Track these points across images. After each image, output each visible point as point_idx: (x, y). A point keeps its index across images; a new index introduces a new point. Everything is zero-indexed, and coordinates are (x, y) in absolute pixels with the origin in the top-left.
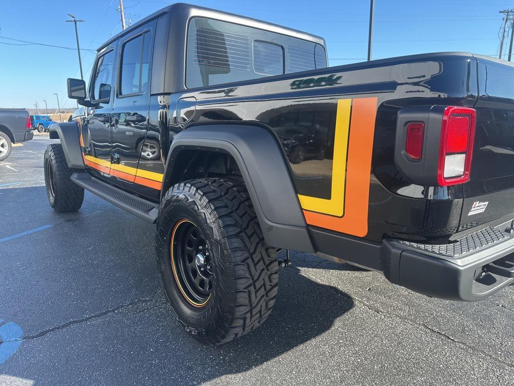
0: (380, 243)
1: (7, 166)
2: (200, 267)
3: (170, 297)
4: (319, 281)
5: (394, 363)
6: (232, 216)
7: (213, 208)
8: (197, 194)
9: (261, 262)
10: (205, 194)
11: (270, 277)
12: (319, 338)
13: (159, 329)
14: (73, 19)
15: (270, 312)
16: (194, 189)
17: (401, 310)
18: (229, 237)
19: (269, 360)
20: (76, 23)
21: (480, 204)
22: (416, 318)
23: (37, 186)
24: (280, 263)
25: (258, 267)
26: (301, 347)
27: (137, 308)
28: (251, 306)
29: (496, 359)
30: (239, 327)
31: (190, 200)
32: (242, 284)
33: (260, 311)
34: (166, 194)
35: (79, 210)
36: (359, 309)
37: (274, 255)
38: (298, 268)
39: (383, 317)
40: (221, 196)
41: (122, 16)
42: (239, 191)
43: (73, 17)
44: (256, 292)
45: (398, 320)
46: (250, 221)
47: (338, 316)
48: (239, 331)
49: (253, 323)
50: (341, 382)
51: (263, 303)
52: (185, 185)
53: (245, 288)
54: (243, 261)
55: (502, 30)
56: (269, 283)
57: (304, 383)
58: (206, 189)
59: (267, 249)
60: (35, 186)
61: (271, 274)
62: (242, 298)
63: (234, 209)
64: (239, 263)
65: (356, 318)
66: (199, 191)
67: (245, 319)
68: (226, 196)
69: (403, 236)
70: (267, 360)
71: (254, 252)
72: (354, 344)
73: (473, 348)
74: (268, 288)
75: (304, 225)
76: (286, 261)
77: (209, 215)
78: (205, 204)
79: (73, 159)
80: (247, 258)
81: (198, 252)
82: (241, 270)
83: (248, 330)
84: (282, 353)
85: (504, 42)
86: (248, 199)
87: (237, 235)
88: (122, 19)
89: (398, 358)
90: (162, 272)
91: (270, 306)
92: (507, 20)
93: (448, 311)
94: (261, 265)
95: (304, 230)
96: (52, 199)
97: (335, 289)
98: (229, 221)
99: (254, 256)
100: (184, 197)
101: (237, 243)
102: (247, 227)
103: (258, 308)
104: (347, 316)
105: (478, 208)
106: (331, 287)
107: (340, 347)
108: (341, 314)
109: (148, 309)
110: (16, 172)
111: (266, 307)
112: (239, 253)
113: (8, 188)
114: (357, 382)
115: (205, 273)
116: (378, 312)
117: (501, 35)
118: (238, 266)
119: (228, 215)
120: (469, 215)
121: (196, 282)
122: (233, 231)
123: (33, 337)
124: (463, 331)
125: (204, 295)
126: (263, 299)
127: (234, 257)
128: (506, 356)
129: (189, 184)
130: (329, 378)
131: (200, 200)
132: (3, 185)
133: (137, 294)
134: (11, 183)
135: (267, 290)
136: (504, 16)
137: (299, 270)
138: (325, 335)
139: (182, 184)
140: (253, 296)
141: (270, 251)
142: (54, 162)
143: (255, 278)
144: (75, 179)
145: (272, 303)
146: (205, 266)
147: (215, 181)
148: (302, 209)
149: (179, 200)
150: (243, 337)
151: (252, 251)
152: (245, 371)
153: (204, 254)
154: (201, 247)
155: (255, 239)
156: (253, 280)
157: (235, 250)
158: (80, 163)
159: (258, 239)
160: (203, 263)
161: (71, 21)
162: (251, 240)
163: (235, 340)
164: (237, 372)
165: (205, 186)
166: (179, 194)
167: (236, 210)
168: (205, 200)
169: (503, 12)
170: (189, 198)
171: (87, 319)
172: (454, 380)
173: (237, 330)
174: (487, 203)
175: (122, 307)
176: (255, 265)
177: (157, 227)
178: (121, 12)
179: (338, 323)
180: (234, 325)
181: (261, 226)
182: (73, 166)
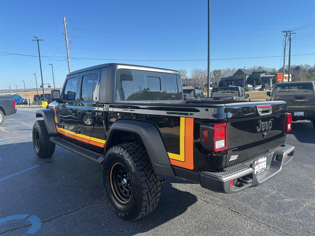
0: (198, 172)
1: (2, 130)
2: (124, 185)
3: (110, 200)
4: (181, 190)
5: (213, 225)
6: (140, 161)
7: (131, 158)
8: (124, 152)
9: (153, 181)
10: (128, 152)
11: (157, 188)
12: (180, 216)
13: (105, 215)
14: (37, 39)
15: (157, 204)
16: (122, 149)
17: (219, 202)
18: (139, 171)
19: (158, 226)
20: (38, 41)
21: (234, 156)
22: (225, 205)
23: (24, 142)
24: (161, 181)
25: (152, 183)
26: (172, 220)
27: (93, 206)
28: (149, 201)
29: (258, 221)
30: (143, 211)
31: (121, 154)
32: (145, 192)
33: (153, 203)
34: (108, 151)
35: (52, 156)
36: (199, 202)
37: (158, 178)
38: (171, 183)
39: (210, 205)
40: (135, 152)
41: (66, 37)
42: (142, 150)
43: (37, 38)
44: (151, 195)
45: (217, 206)
46: (147, 163)
47: (189, 206)
48: (144, 213)
49: (150, 209)
50: (189, 234)
51: (154, 200)
52: (118, 147)
53: (146, 193)
54: (145, 181)
55: (284, 42)
56: (157, 191)
57: (173, 235)
58: (128, 149)
59: (155, 175)
60: (22, 142)
61: (157, 187)
62: (145, 198)
63: (140, 158)
64: (144, 182)
65: (198, 206)
66: (125, 150)
67: (146, 207)
68: (137, 152)
69: (206, 169)
70: (156, 226)
71: (150, 177)
72: (196, 218)
73: (249, 217)
74: (156, 193)
75: (170, 165)
76: (164, 180)
77: (129, 161)
78: (128, 156)
79: (51, 129)
80: (147, 180)
81: (124, 177)
82: (144, 185)
83: (148, 212)
84: (163, 223)
85: (286, 48)
86: (146, 153)
87: (142, 170)
88: (66, 39)
89: (215, 223)
90: (106, 188)
91: (157, 201)
92: (286, 36)
93: (241, 201)
94: (153, 183)
95: (171, 167)
96: (37, 150)
97: (189, 193)
98: (139, 163)
99: (150, 179)
100: (118, 153)
101: (142, 173)
102: (146, 166)
103: (152, 202)
104: (194, 205)
105: (234, 158)
106: (187, 192)
107: (189, 219)
108: (191, 205)
109: (99, 206)
110: (9, 134)
111: (156, 202)
112: (144, 178)
113: (7, 143)
114: (196, 233)
115: (127, 188)
116: (208, 203)
117: (284, 44)
118: (143, 184)
119: (138, 161)
120: (230, 161)
121: (123, 192)
122: (140, 168)
123: (46, 222)
124: (246, 210)
125: (127, 198)
126: (154, 198)
127: (141, 179)
128: (263, 220)
129: (120, 147)
130: (184, 232)
131: (126, 154)
132: (4, 142)
133: (92, 200)
134: (8, 140)
135: (156, 194)
136: (285, 34)
137: (171, 184)
138: (183, 215)
139: (117, 147)
140: (150, 197)
141: (157, 176)
142: (40, 131)
143: (151, 188)
144: (52, 140)
145: (158, 200)
146: (127, 184)
147: (131, 145)
148: (169, 158)
149: (115, 154)
150: (145, 217)
151: (149, 176)
152: (147, 231)
153: (126, 179)
154: (125, 175)
155: (150, 171)
156: (149, 189)
157: (142, 176)
158: (55, 131)
159: (151, 171)
160: (126, 183)
161: (35, 40)
162: (148, 172)
163: (142, 218)
164: (143, 232)
165: (127, 148)
166: (115, 152)
167: (142, 158)
168: (128, 155)
169: (284, 32)
170: (120, 153)
171: (70, 213)
172: (238, 231)
173: (143, 213)
174: (237, 156)
175: (86, 206)
176: (150, 183)
177: (104, 166)
178: (65, 34)
179: (189, 209)
180: (142, 210)
181: (152, 165)
182: (51, 133)
